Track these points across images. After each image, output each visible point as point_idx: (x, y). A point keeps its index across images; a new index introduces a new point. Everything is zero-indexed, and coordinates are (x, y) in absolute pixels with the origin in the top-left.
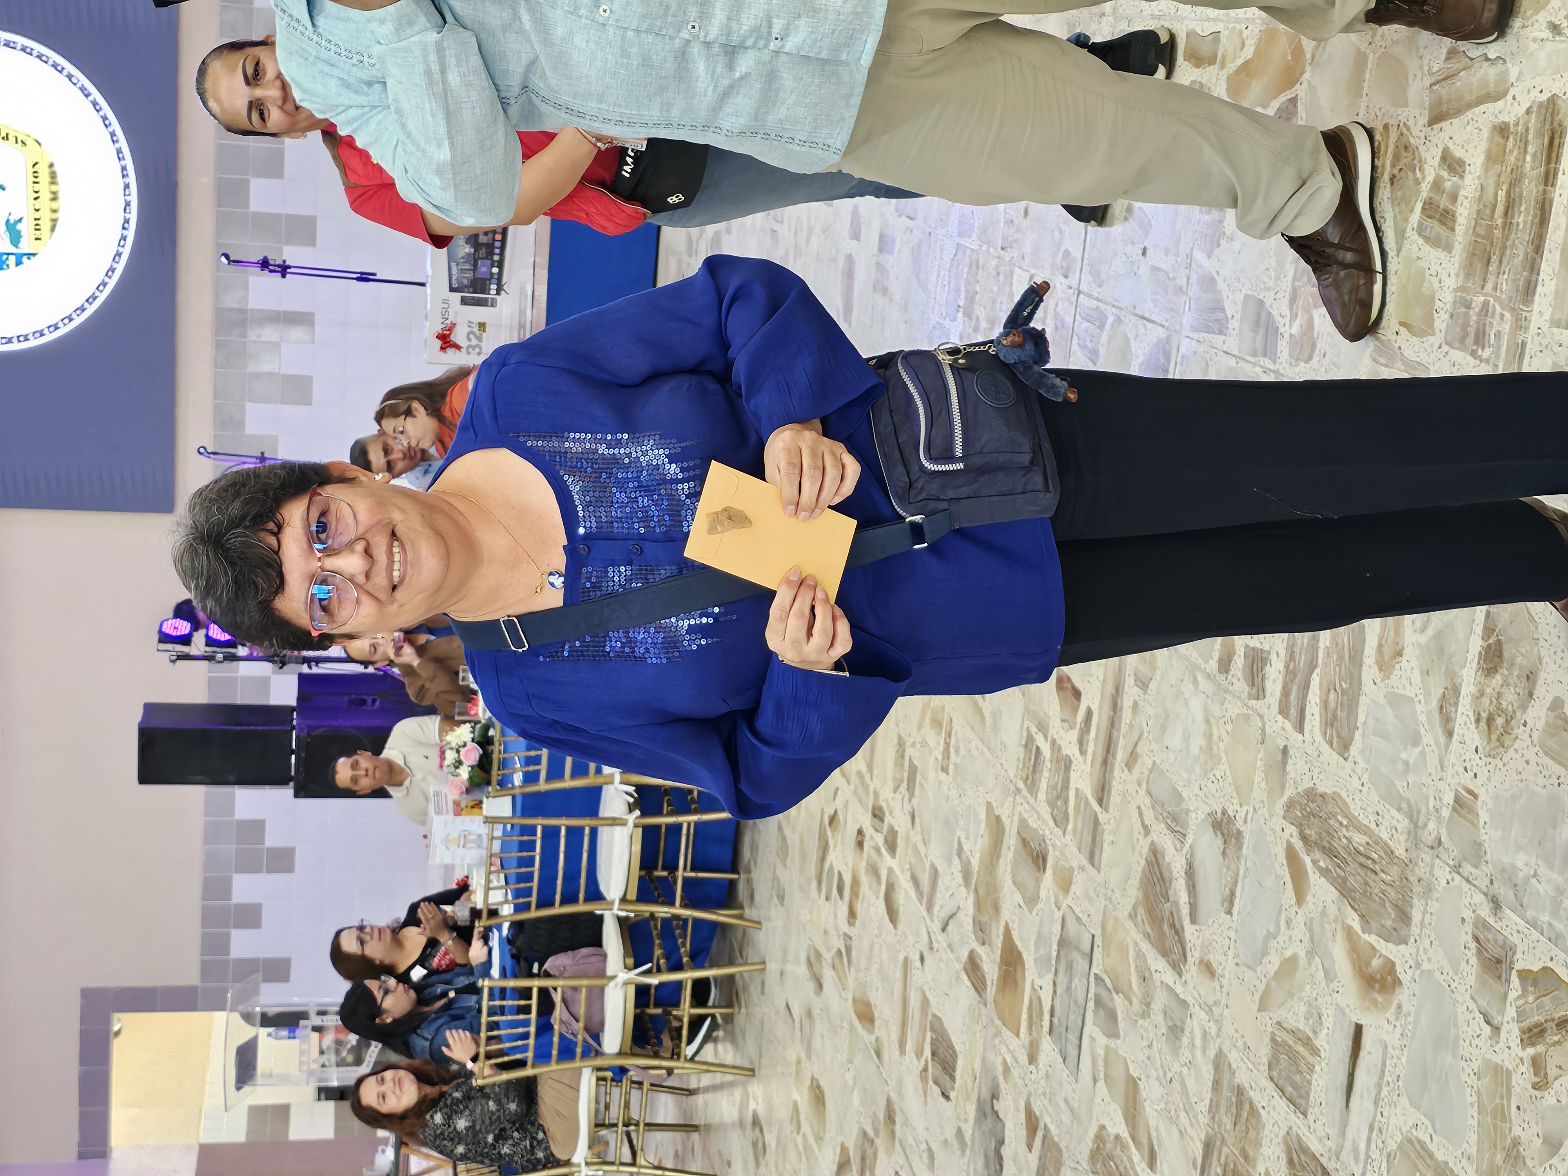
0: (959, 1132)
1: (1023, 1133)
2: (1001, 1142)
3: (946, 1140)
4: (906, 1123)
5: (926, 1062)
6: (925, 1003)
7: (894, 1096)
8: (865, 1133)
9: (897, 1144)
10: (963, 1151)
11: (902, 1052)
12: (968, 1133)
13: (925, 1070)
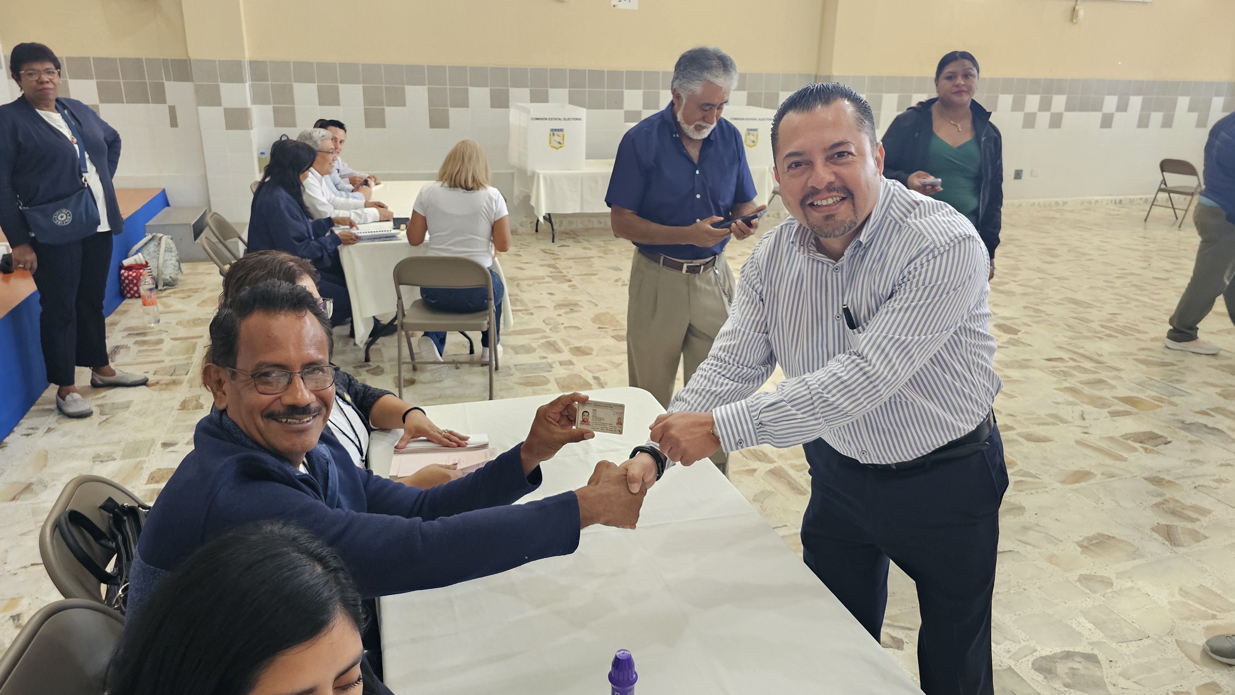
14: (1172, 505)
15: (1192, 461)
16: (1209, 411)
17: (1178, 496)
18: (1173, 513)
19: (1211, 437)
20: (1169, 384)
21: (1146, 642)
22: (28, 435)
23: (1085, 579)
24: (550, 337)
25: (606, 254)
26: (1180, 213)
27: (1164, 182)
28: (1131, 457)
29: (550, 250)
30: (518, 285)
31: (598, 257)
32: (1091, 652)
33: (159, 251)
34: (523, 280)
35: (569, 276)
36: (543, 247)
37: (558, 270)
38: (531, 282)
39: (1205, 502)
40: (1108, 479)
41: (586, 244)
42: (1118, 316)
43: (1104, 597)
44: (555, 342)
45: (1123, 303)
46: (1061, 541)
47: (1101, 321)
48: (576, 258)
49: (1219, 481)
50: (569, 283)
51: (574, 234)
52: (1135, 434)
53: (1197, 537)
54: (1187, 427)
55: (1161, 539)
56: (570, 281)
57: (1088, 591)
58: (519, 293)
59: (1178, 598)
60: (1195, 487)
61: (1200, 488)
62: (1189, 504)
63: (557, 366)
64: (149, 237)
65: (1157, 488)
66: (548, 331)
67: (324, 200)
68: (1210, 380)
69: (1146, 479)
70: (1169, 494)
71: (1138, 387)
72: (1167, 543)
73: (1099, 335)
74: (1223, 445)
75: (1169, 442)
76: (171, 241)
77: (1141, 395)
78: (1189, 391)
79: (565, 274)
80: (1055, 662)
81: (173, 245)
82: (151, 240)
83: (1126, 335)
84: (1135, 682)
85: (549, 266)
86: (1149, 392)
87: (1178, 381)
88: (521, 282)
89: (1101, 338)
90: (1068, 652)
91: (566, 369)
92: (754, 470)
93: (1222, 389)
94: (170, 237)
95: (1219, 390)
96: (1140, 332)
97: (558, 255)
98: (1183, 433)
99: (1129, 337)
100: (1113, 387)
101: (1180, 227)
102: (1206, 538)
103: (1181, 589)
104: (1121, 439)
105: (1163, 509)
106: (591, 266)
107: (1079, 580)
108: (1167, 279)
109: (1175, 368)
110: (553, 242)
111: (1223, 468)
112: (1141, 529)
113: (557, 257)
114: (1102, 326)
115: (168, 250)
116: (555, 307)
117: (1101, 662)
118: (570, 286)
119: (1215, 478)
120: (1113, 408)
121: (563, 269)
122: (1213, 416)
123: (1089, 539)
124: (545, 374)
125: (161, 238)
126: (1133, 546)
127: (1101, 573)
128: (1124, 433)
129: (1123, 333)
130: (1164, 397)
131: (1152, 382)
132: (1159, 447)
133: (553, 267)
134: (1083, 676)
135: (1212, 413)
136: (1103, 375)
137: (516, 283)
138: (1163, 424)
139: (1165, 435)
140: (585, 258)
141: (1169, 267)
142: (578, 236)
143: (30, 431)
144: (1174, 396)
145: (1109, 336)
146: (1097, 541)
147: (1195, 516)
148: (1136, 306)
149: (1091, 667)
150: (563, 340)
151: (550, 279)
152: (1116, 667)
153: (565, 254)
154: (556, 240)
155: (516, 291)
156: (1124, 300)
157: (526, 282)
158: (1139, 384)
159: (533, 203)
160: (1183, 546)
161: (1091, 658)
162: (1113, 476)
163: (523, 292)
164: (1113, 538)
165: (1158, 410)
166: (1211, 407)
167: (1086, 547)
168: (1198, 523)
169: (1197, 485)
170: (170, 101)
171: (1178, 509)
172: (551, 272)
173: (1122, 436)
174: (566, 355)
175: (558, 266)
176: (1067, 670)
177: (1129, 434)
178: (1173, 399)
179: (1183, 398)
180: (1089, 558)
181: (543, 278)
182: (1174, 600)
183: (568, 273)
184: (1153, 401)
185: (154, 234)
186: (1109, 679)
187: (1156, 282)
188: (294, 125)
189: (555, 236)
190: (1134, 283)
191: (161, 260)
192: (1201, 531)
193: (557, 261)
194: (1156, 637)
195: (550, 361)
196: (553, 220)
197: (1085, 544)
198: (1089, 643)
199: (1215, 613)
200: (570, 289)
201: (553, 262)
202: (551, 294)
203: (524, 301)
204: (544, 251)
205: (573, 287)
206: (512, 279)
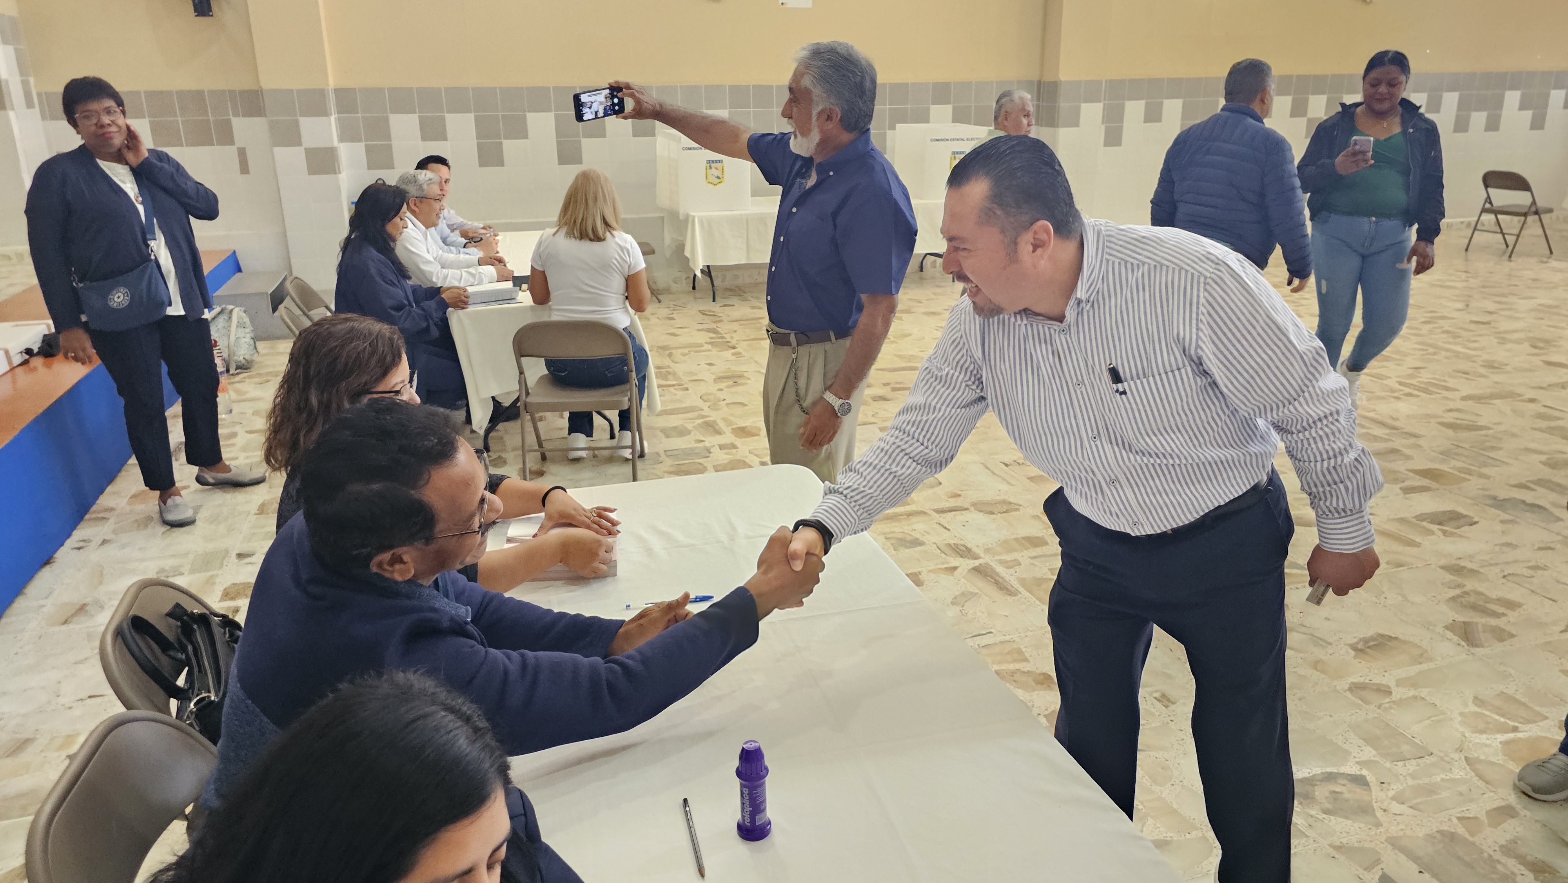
0: (1502, 522)
1: (1524, 491)
2: (1524, 502)
3: (1503, 532)
4: (1471, 558)
5: (1440, 530)
6: (1402, 521)
7: (1443, 562)
8: (1453, 599)
9: (1482, 570)
10: (1516, 523)
11: (1418, 545)
12: (1506, 517)
13: (1445, 533)
14: (1472, 599)
15: (1503, 545)
16: (1529, 485)
17: (1481, 587)
18: (1474, 607)
19: (1528, 515)
20: (1481, 452)
21: (1428, 760)
22: (79, 548)
23: (1356, 688)
24: (707, 416)
26: (1511, 240)
27: (1488, 200)
28: (1427, 542)
29: (710, 311)
30: (670, 355)
32: (1358, 773)
33: (230, 326)
34: (676, 348)
35: (734, 342)
37: (719, 336)
38: (686, 351)
39: (1515, 594)
40: (1395, 569)
41: (754, 303)
42: (1421, 370)
43: (1379, 707)
44: (714, 422)
45: (1429, 354)
46: (1330, 644)
47: (1398, 377)
48: (741, 321)
49: (1536, 568)
50: (733, 351)
51: (740, 290)
52: (1433, 514)
53: (1501, 635)
54: (1499, 504)
55: (1456, 638)
56: (734, 348)
57: (1360, 702)
58: (672, 364)
59: (1473, 708)
60: (1504, 577)
61: (1510, 578)
62: (1494, 597)
63: (716, 451)
64: (217, 309)
65: (1455, 578)
66: (706, 409)
67: (429, 257)
68: (1534, 446)
69: (1443, 568)
70: (1470, 584)
71: (1441, 456)
72: (1463, 643)
73: (1396, 395)
74: (1543, 524)
75: (1476, 523)
76: (244, 314)
77: (1444, 468)
78: (1506, 460)
79: (729, 340)
80: (1313, 786)
81: (247, 320)
82: (221, 312)
83: (1431, 393)
84: (1411, 807)
85: (709, 330)
86: (1453, 463)
87: (1493, 448)
88: (674, 351)
89: (1398, 398)
90: (1331, 773)
91: (726, 454)
92: (955, 568)
93: (1548, 456)
94: (243, 309)
95: (1544, 458)
96: (1447, 389)
97: (720, 317)
98: (1494, 511)
99: (1434, 396)
100: (1408, 458)
101: (1510, 256)
102: (1513, 636)
103: (1476, 698)
104: (1414, 520)
105: (1462, 603)
107: (1350, 689)
108: (1488, 323)
109: (1490, 432)
110: (714, 301)
111: (1541, 553)
112: (1431, 627)
113: (719, 319)
114: (1400, 383)
115: (242, 325)
116: (715, 380)
117: (1371, 784)
118: (733, 354)
119: (1530, 564)
120: (1407, 483)
121: (726, 333)
122: (1534, 490)
123: (1366, 641)
124: (700, 461)
125: (231, 311)
126: (1420, 647)
127: (1378, 680)
128: (1419, 513)
129: (1426, 391)
130: (1473, 468)
131: (1459, 450)
132: (1462, 529)
133: (713, 331)
134: (1347, 800)
135: (1532, 486)
136: (1398, 443)
137: (667, 352)
138: (1469, 501)
139: (1471, 514)
140: (753, 319)
141: (1491, 307)
142: (743, 293)
143: (82, 544)
144: (1486, 466)
145: (1410, 395)
146: (1375, 643)
147: (1501, 610)
148: (1446, 358)
149: (1358, 790)
150: (724, 419)
151: (709, 347)
152: (1388, 790)
153: (729, 316)
154: (717, 299)
155: (667, 362)
156: (1431, 350)
157: (681, 351)
158: (1441, 453)
159: (687, 253)
160: (1483, 646)
161: (1359, 781)
162: (1401, 566)
163: (677, 363)
164: (1396, 638)
165: (1465, 484)
166: (1531, 479)
167: (1361, 651)
168: (1504, 618)
169: (1506, 573)
170: (239, 143)
171: (1481, 603)
172: (711, 338)
173: (1416, 517)
174: (728, 437)
175: (719, 330)
176: (1327, 794)
177: (1425, 514)
178: (1485, 471)
179: (1497, 469)
180: (1363, 662)
181: (702, 346)
182: (1467, 710)
183: (732, 338)
184: (1458, 473)
185: (224, 306)
186: (1379, 804)
187: (1473, 327)
188: (392, 167)
189: (717, 294)
190: (1446, 328)
191: (233, 338)
192: (1508, 628)
193: (719, 325)
194: (1441, 754)
195: (707, 444)
196: (713, 274)
197: (1360, 646)
198: (1357, 763)
199: (1516, 724)
200: (734, 358)
201: (714, 326)
202: (710, 364)
203: (674, 374)
204: (702, 313)
205: (738, 354)
206: (663, 348)
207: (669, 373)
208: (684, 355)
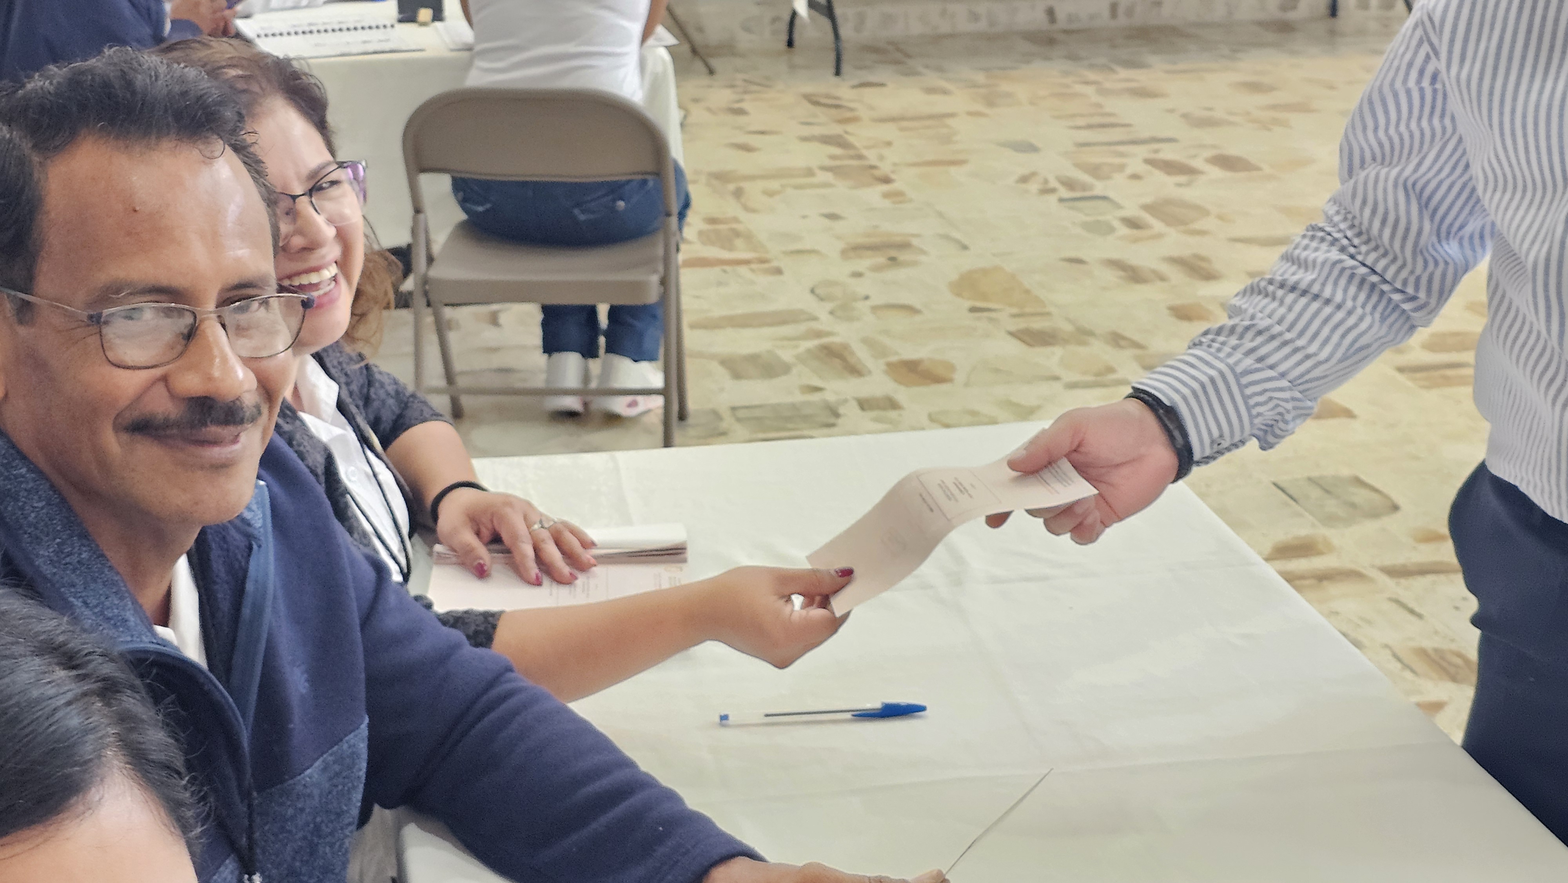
25: (991, 104)
29: (828, 96)
30: (738, 194)
31: (970, 114)
34: (753, 178)
35: (885, 168)
36: (809, 89)
37: (852, 152)
38: (774, 185)
41: (933, 79)
48: (903, 118)
50: (885, 188)
51: (898, 50)
56: (886, 180)
58: (742, 215)
79: (873, 161)
85: (826, 140)
88: (747, 185)
97: (852, 110)
106: (947, 140)
110: (838, 73)
113: (849, 115)
116: (843, 251)
118: (886, 195)
121: (868, 148)
133: (838, 141)
137: (731, 187)
140: (931, 117)
142: (908, 56)
151: (828, 177)
153: (871, 108)
154: (845, 67)
155: (730, 208)
157: (761, 185)
163: (753, 211)
172: (833, 157)
175: (851, 139)
181: (810, 172)
183: (881, 158)
189: (845, 57)
193: (850, 128)
196: (838, 12)
200: (887, 203)
201: (836, 129)
202: (833, 217)
203: (749, 237)
204: (813, 100)
205: (897, 196)
206: (721, 177)
207: (737, 234)
208: (770, 194)
